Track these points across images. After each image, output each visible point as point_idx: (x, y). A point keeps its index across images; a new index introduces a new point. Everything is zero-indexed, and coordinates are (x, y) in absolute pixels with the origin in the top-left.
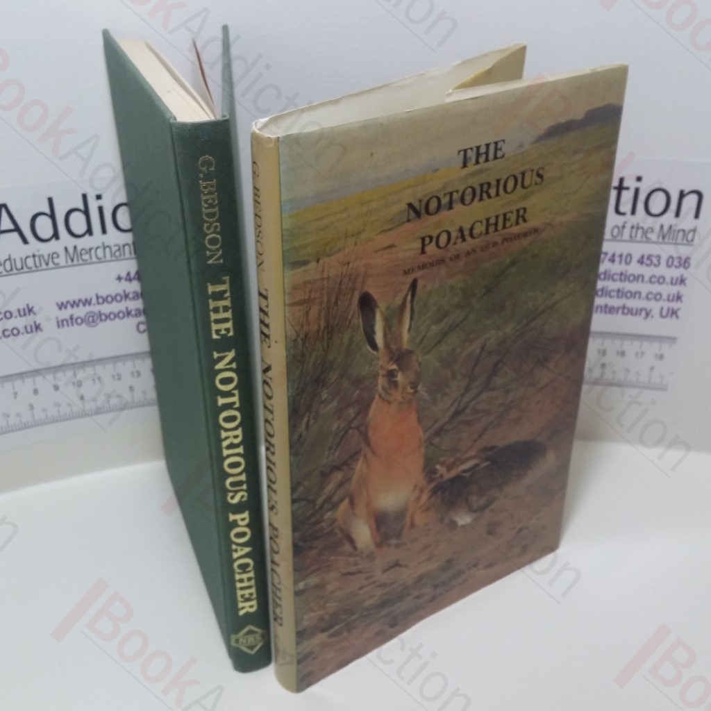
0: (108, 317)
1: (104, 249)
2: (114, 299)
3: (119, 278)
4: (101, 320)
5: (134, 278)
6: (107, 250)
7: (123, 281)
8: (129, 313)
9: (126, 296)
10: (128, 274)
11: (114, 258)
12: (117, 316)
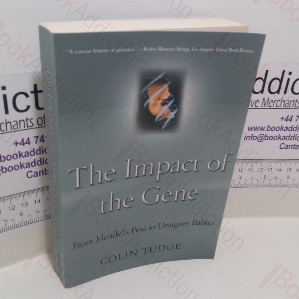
0: (7, 170)
1: (6, 124)
2: (12, 157)
3: (16, 144)
4: (3, 172)
5: (26, 143)
6: (9, 125)
7: (18, 145)
8: (22, 166)
9: (21, 155)
10: (23, 140)
11: (13, 130)
12: (13, 168)
